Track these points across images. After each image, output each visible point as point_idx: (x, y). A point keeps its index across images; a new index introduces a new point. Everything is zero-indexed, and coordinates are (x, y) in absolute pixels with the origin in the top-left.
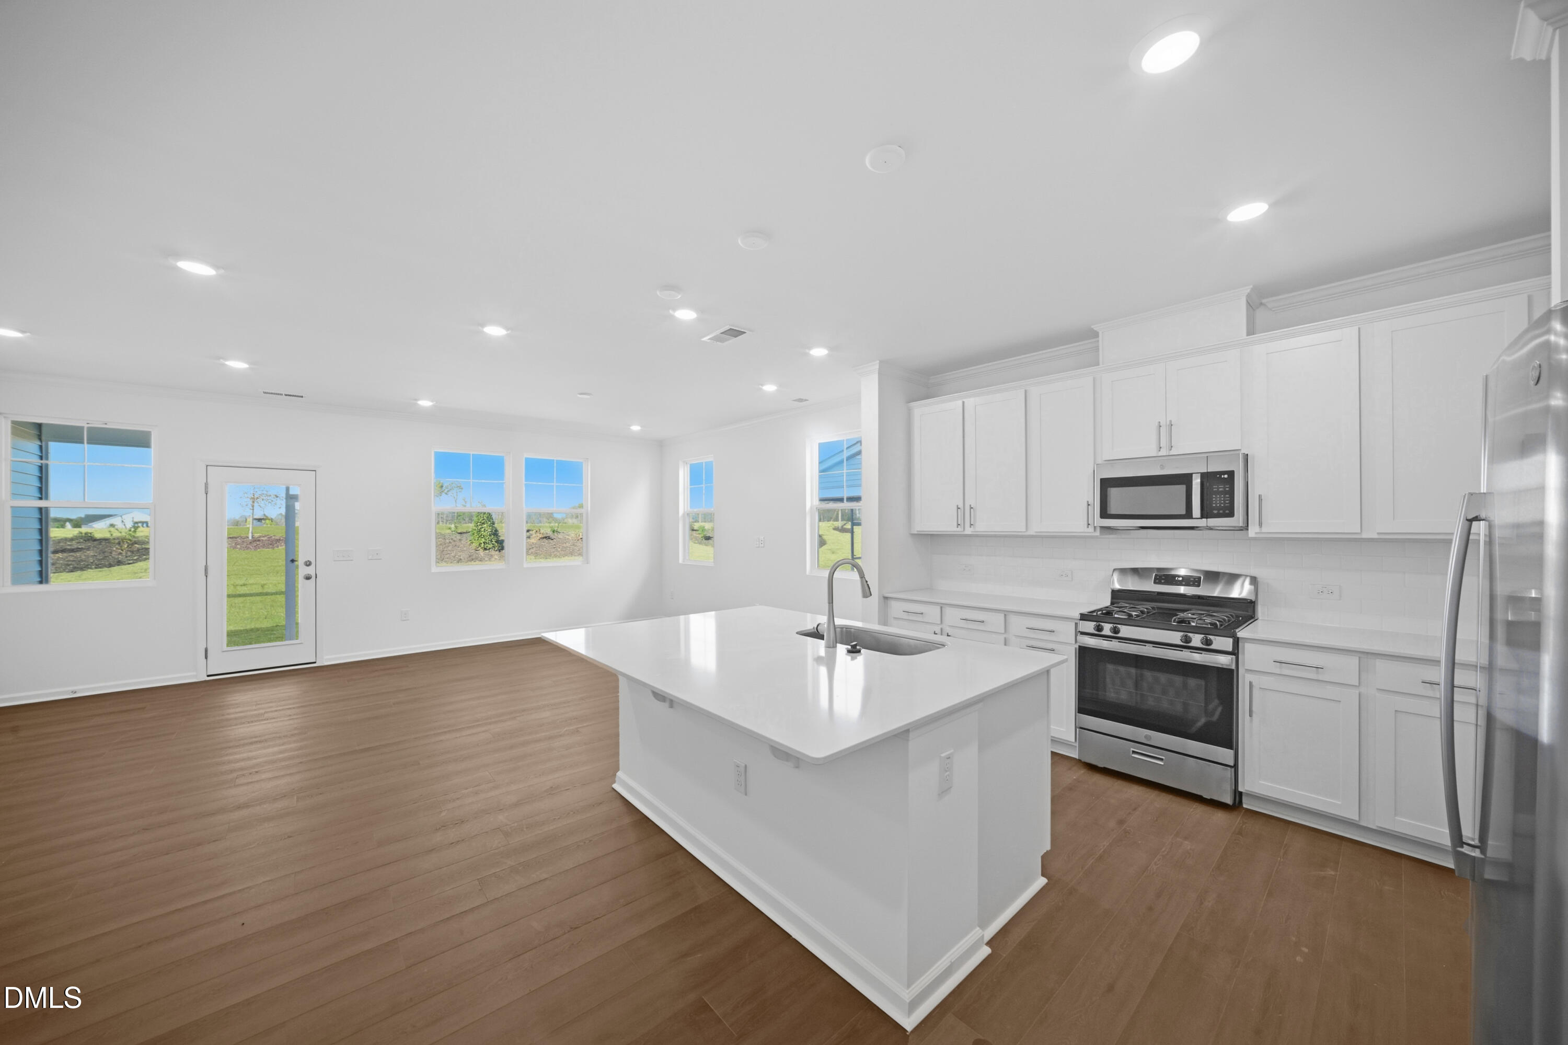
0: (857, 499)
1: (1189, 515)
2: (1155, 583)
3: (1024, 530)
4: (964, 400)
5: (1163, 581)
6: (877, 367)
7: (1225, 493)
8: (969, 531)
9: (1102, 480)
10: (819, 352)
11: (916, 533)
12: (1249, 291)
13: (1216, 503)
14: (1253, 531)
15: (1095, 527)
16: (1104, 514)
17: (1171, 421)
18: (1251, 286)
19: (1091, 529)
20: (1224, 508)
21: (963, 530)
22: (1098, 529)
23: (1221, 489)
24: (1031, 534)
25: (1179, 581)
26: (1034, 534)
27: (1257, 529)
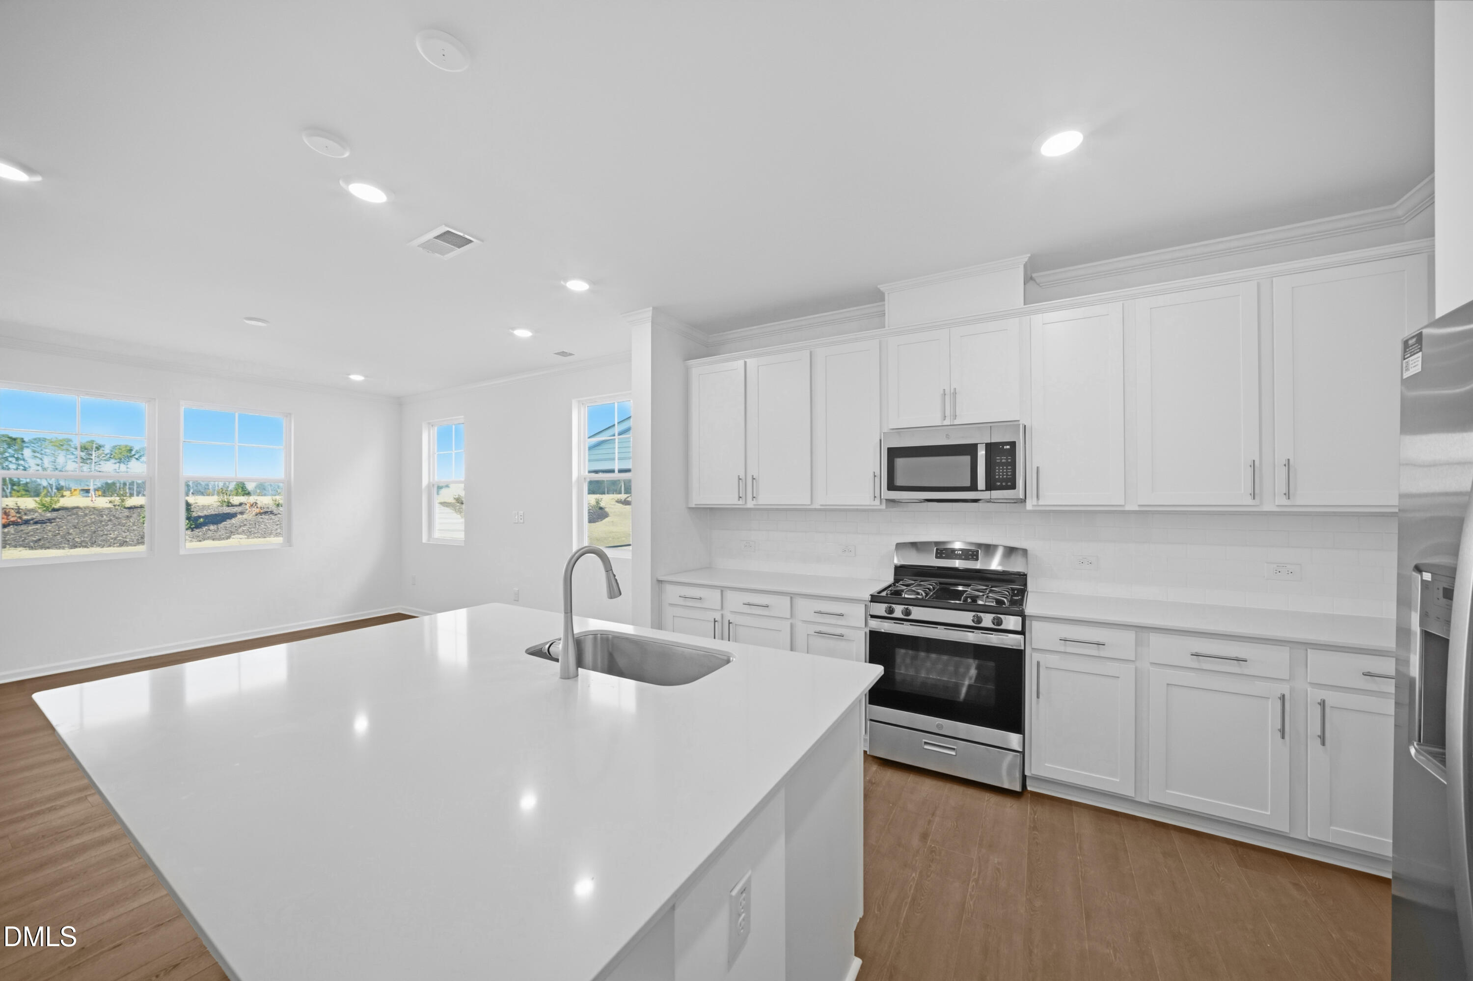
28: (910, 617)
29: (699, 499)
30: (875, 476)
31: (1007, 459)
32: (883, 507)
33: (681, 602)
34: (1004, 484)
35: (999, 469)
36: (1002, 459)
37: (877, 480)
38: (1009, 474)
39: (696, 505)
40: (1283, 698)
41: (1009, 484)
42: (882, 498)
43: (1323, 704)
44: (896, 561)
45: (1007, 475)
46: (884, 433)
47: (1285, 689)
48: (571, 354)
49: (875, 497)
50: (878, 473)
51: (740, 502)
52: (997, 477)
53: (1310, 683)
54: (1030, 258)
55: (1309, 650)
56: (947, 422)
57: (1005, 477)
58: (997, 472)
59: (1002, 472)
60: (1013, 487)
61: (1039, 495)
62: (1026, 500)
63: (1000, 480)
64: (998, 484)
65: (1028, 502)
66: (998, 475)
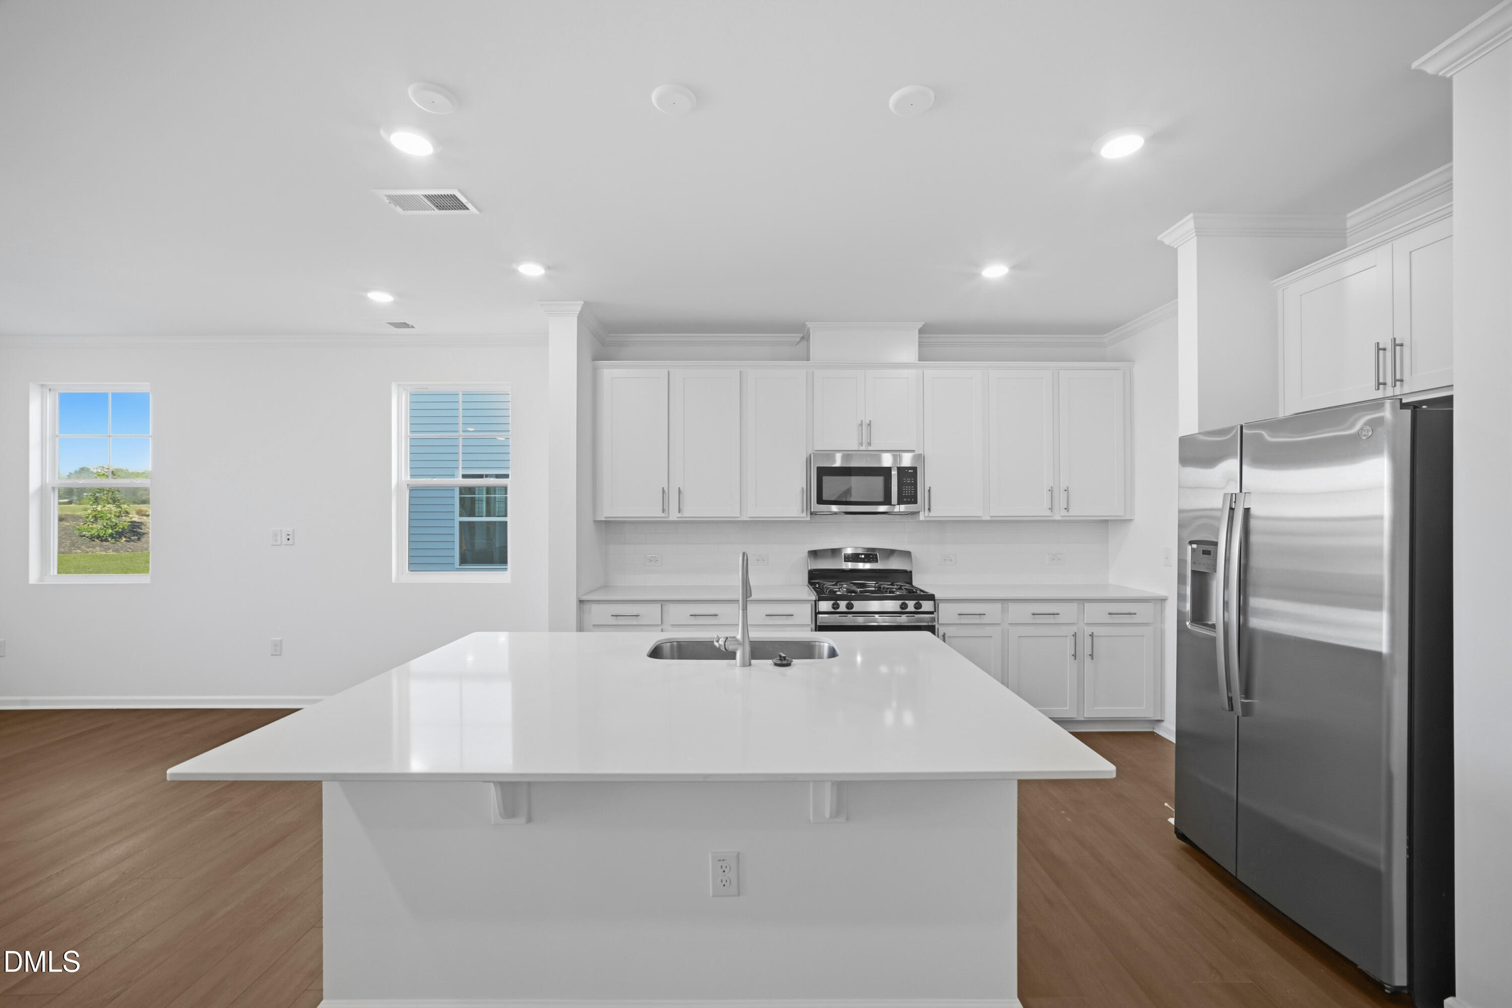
0: (507, 476)
1: (887, 501)
2: (845, 561)
3: (737, 515)
4: (670, 370)
6: (579, 308)
7: (911, 484)
8: (674, 516)
9: (817, 469)
10: (531, 270)
11: (604, 519)
12: (922, 326)
13: (908, 493)
14: (922, 517)
15: (809, 513)
16: (820, 501)
17: (870, 421)
18: (923, 323)
19: (806, 515)
20: (911, 497)
21: (667, 516)
22: (812, 514)
23: (909, 481)
24: (745, 519)
25: (861, 558)
26: (748, 519)
27: (926, 514)
28: (853, 610)
29: (608, 512)
30: (803, 491)
31: (911, 481)
32: (808, 518)
33: (613, 621)
34: (909, 500)
35: (906, 488)
36: (907, 480)
37: (806, 495)
38: (913, 492)
39: (606, 517)
40: (1075, 635)
41: (913, 500)
42: (811, 511)
43: (1092, 635)
45: (911, 493)
46: (812, 455)
47: (1074, 629)
48: (412, 327)
49: (804, 510)
50: (805, 489)
51: (663, 515)
53: (1086, 624)
54: (924, 325)
55: (1085, 604)
56: (863, 448)
58: (905, 491)
59: (908, 491)
60: (915, 502)
61: (929, 509)
62: (921, 512)
63: (907, 497)
64: (905, 500)
65: (921, 514)
66: (905, 493)
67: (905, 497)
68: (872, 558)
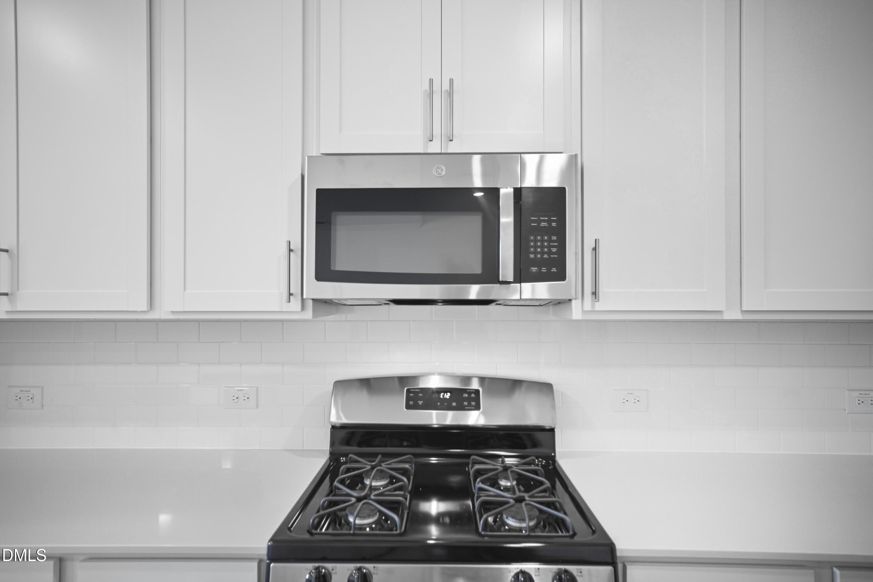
2: (408, 407)
3: (144, 307)
5: (420, 403)
7: (549, 231)
9: (321, 193)
13: (542, 253)
14: (576, 312)
15: (303, 300)
17: (451, 81)
19: (295, 304)
20: (549, 263)
22: (310, 304)
23: (543, 224)
25: (445, 399)
27: (588, 306)
30: (290, 250)
31: (549, 222)
32: (308, 314)
34: (544, 270)
35: (535, 241)
36: (539, 222)
37: (295, 258)
38: (554, 250)
41: (554, 270)
42: (305, 297)
44: (334, 419)
45: (550, 253)
46: (308, 157)
49: (290, 294)
50: (296, 245)
52: (532, 256)
56: (435, 148)
57: (546, 256)
58: (535, 247)
59: (542, 247)
60: (561, 276)
61: (595, 294)
62: (573, 302)
63: (539, 263)
64: (534, 269)
65: (575, 304)
66: (535, 253)
67: (535, 262)
68: (469, 400)
